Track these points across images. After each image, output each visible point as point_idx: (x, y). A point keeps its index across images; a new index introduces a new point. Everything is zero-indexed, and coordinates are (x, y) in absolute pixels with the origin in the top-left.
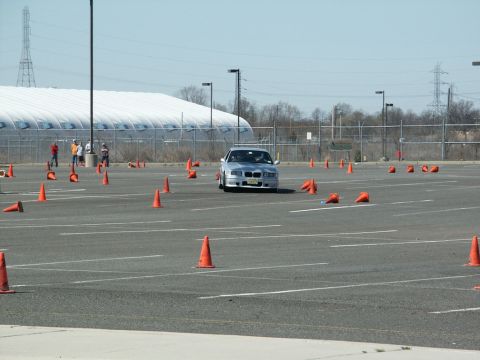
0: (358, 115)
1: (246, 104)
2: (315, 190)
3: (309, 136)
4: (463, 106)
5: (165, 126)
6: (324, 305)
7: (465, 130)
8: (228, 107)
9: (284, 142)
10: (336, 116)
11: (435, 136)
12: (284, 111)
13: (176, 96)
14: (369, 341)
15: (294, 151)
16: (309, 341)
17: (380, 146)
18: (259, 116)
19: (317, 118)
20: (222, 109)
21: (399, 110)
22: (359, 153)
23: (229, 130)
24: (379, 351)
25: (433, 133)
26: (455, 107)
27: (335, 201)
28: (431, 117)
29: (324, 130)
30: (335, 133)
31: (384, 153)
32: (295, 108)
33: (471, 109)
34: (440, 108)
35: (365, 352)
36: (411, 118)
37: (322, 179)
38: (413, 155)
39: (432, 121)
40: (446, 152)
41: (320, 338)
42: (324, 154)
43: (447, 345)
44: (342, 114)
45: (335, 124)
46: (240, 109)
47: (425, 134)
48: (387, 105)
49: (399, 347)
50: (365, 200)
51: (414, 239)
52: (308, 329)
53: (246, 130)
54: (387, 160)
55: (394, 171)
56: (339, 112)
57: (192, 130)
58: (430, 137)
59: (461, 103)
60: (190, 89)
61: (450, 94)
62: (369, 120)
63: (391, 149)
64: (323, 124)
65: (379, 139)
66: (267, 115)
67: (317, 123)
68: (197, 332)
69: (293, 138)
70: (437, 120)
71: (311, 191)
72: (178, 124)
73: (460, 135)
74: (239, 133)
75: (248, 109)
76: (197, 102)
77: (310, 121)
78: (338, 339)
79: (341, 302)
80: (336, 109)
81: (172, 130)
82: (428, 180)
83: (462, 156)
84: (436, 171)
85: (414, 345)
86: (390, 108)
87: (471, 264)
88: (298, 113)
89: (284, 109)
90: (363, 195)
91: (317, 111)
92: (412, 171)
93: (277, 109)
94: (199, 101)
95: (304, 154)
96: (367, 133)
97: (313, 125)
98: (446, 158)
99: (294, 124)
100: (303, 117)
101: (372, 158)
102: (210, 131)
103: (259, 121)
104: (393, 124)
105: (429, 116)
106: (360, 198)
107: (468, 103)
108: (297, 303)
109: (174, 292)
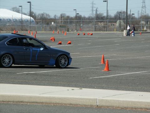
0: (68, 17)
1: (33, 13)
2: (54, 40)
3: (53, 23)
4: (100, 15)
5: (7, 19)
6: (56, 76)
7: (101, 22)
8: (27, 14)
9: (45, 25)
10: (61, 17)
11: (92, 24)
12: (45, 16)
13: (11, 10)
14: (70, 87)
15: (48, 28)
16: (51, 87)
17: (75, 27)
18: (37, 17)
19: (55, 18)
20: (25, 14)
21: (81, 16)
22: (68, 29)
23: (28, 21)
24: (73, 90)
25: (91, 23)
26: (98, 15)
27: (60, 44)
28: (91, 18)
29: (58, 22)
30: (61, 22)
31: (76, 29)
32: (48, 15)
33: (103, 16)
34: (93, 15)
35: (68, 90)
36: (84, 18)
37: (57, 37)
38: (85, 30)
39: (91, 19)
40: (95, 29)
41: (54, 86)
42: (57, 29)
43: (93, 88)
44: (63, 16)
45: (61, 20)
46: (31, 14)
47: (89, 23)
48: (77, 14)
49: (79, 88)
50: (70, 43)
51: (84, 56)
52: (51, 83)
53: (33, 21)
54: (77, 31)
55: (79, 35)
56: (62, 16)
57: (16, 21)
58: (90, 24)
59: (100, 14)
60: (15, 8)
61: (96, 11)
62: (72, 18)
63: (78, 28)
64: (57, 20)
65: (75, 25)
66: (40, 16)
67: (55, 19)
68: (16, 84)
69: (48, 24)
70: (92, 19)
71: (53, 41)
72: (11, 19)
73: (100, 24)
74: (31, 22)
75: (34, 15)
76: (17, 12)
77: (53, 19)
78: (60, 86)
79: (61, 75)
80: (61, 15)
81: (9, 21)
82: (89, 37)
83: (100, 30)
84: (92, 35)
85: (84, 88)
86: (78, 15)
87: (102, 63)
88: (49, 16)
89: (45, 15)
90: (69, 42)
91: (55, 16)
92: (84, 35)
93: (43, 15)
94: (18, 12)
95: (51, 29)
96: (71, 23)
97: (54, 20)
98: (95, 31)
99: (48, 19)
100: (51, 17)
101: (72, 30)
102: (21, 21)
103: (37, 18)
104: (79, 20)
105: (90, 17)
106: (68, 43)
107: (102, 14)
108: (48, 75)
109: (9, 71)
